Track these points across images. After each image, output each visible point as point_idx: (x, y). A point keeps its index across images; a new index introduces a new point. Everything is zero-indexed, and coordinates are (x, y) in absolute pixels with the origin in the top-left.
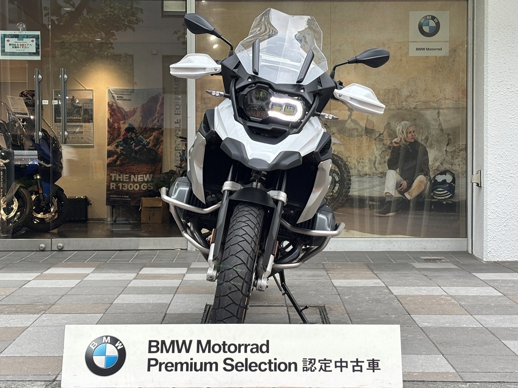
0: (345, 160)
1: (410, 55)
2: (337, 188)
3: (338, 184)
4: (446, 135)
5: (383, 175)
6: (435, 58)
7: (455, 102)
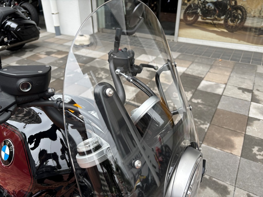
0: (246, 9)
2: (239, 22)
3: (240, 20)
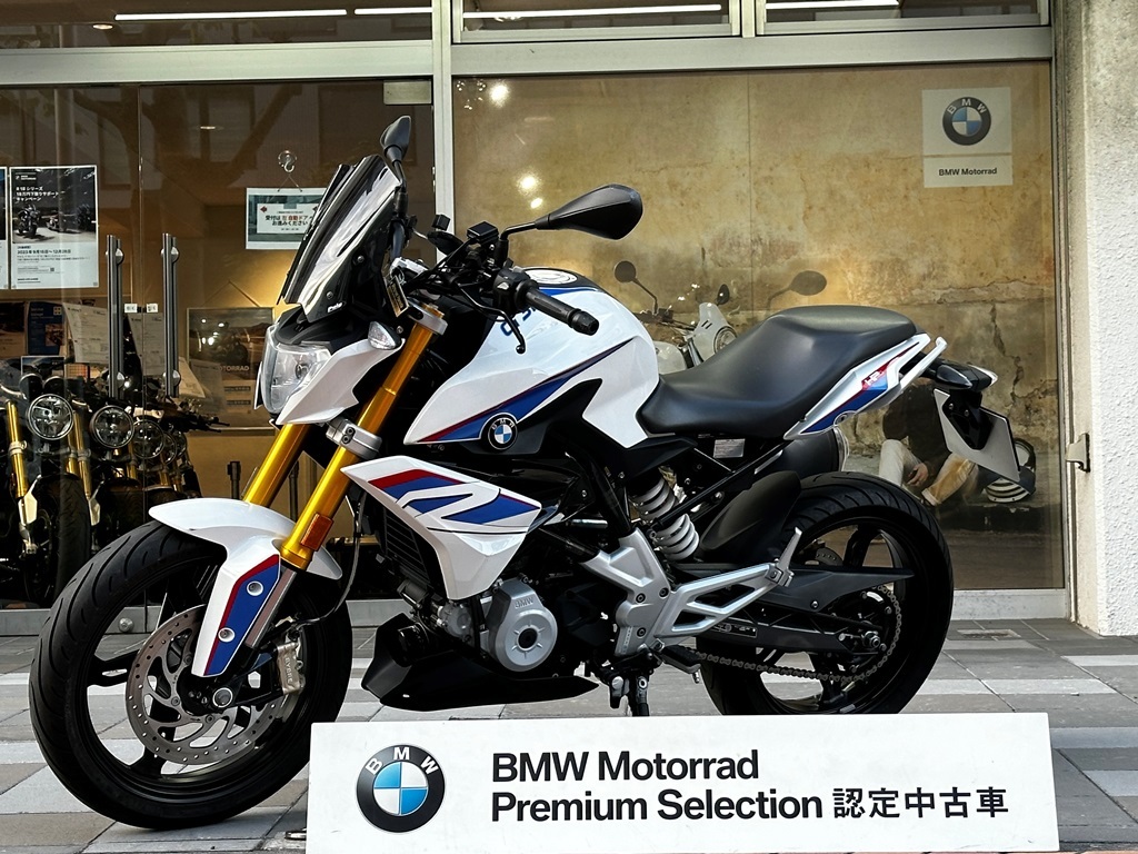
1: (926, 186)
4: (1012, 362)
5: (875, 451)
6: (982, 192)
7: (1028, 287)
